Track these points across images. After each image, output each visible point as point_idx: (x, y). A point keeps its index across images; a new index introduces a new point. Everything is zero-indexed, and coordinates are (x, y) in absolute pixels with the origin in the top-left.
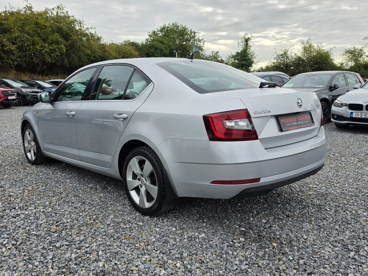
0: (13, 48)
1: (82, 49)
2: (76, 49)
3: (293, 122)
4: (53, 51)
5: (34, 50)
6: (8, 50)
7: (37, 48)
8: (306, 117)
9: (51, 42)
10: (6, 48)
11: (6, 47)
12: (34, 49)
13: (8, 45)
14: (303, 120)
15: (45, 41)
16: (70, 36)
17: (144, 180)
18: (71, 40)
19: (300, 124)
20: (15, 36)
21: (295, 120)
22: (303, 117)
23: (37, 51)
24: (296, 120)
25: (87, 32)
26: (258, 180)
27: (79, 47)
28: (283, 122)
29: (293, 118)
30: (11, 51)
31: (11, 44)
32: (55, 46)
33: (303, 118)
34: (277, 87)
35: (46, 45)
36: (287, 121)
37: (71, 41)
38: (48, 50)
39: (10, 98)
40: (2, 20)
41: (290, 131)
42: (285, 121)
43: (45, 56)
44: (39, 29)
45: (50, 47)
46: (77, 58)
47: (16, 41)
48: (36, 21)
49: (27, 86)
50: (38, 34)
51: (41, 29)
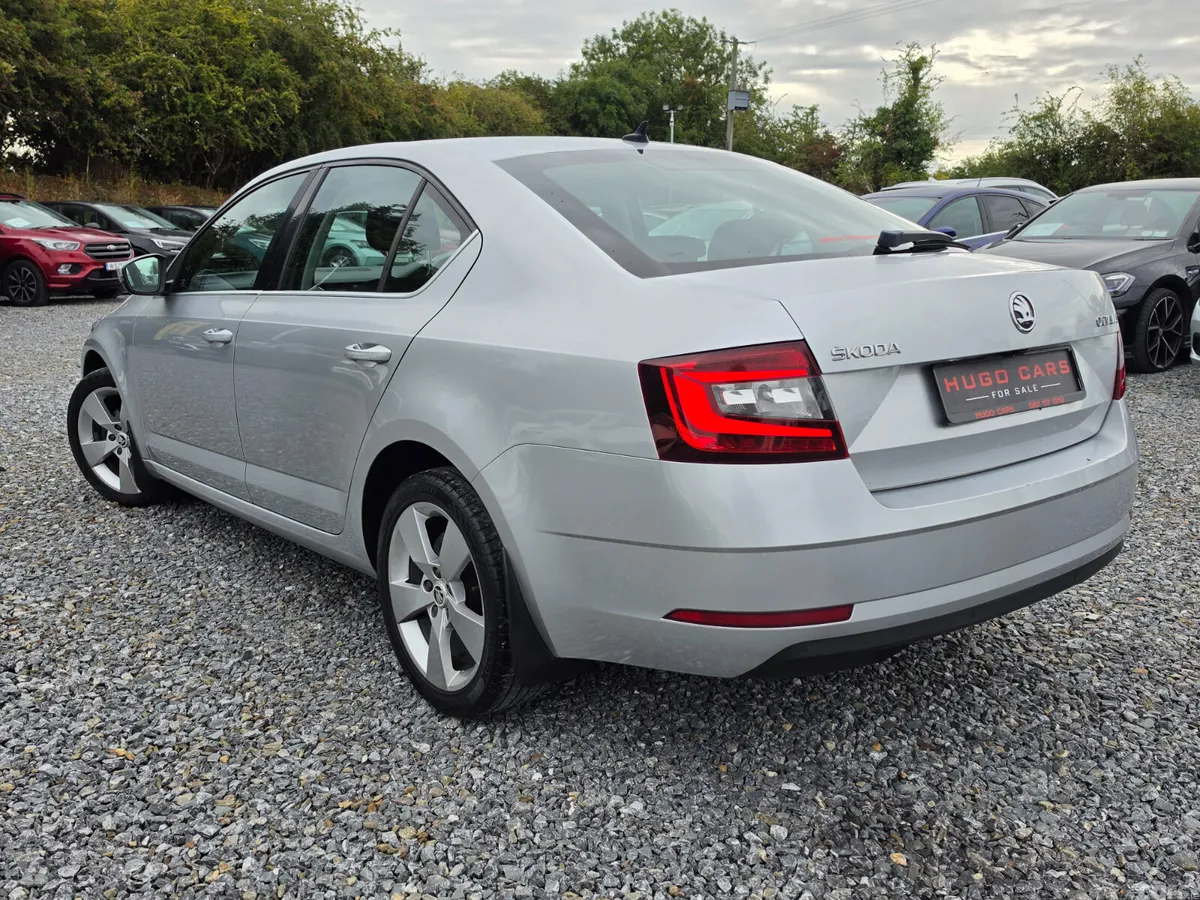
0: (130, 99)
1: (355, 103)
2: (335, 104)
3: (996, 387)
4: (262, 110)
5: (199, 107)
6: (113, 107)
7: (208, 102)
8: (1050, 367)
9: (253, 81)
10: (106, 102)
11: (108, 96)
12: (197, 104)
13: (113, 93)
14: (1039, 381)
15: (232, 75)
16: (317, 60)
17: (444, 590)
18: (320, 72)
19: (1023, 397)
20: (138, 60)
21: (1002, 378)
22: (1037, 366)
23: (208, 112)
24: (1007, 381)
25: (371, 44)
26: (844, 612)
27: (346, 98)
28: (952, 388)
29: (996, 372)
30: (125, 110)
31: (123, 87)
32: (268, 94)
33: (1038, 371)
34: (950, 249)
35: (239, 91)
36: (970, 383)
37: (319, 76)
38: (244, 108)
39: (112, 266)
40: (96, 7)
41: (983, 421)
42: (960, 384)
43: (235, 126)
44: (215, 37)
45: (251, 98)
46: (337, 134)
47: (141, 77)
48: (206, 10)
49: (170, 226)
50: (213, 53)
51: (223, 36)
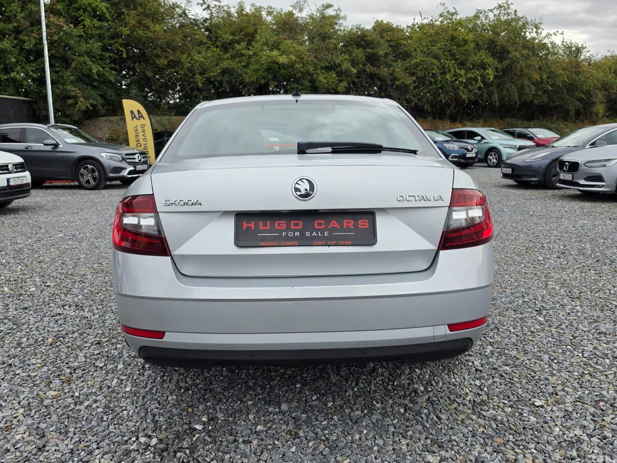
0: (409, 80)
1: (527, 74)
2: (515, 75)
3: (287, 230)
4: (474, 80)
5: (443, 82)
6: (400, 85)
7: (447, 79)
9: (471, 66)
10: (398, 83)
11: (399, 80)
12: (442, 80)
13: (401, 78)
15: (462, 64)
16: (509, 52)
18: (509, 58)
20: (416, 62)
21: (296, 225)
23: (447, 83)
24: (300, 228)
25: (546, 41)
26: (161, 335)
27: (522, 70)
30: (406, 86)
31: (407, 75)
32: (478, 72)
35: (463, 72)
36: (265, 226)
37: (509, 61)
38: (464, 81)
40: (402, 39)
42: (257, 225)
43: (460, 90)
44: (455, 47)
45: (469, 75)
46: (515, 90)
47: (416, 70)
48: (453, 35)
50: (453, 55)
51: (459, 46)
